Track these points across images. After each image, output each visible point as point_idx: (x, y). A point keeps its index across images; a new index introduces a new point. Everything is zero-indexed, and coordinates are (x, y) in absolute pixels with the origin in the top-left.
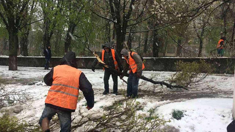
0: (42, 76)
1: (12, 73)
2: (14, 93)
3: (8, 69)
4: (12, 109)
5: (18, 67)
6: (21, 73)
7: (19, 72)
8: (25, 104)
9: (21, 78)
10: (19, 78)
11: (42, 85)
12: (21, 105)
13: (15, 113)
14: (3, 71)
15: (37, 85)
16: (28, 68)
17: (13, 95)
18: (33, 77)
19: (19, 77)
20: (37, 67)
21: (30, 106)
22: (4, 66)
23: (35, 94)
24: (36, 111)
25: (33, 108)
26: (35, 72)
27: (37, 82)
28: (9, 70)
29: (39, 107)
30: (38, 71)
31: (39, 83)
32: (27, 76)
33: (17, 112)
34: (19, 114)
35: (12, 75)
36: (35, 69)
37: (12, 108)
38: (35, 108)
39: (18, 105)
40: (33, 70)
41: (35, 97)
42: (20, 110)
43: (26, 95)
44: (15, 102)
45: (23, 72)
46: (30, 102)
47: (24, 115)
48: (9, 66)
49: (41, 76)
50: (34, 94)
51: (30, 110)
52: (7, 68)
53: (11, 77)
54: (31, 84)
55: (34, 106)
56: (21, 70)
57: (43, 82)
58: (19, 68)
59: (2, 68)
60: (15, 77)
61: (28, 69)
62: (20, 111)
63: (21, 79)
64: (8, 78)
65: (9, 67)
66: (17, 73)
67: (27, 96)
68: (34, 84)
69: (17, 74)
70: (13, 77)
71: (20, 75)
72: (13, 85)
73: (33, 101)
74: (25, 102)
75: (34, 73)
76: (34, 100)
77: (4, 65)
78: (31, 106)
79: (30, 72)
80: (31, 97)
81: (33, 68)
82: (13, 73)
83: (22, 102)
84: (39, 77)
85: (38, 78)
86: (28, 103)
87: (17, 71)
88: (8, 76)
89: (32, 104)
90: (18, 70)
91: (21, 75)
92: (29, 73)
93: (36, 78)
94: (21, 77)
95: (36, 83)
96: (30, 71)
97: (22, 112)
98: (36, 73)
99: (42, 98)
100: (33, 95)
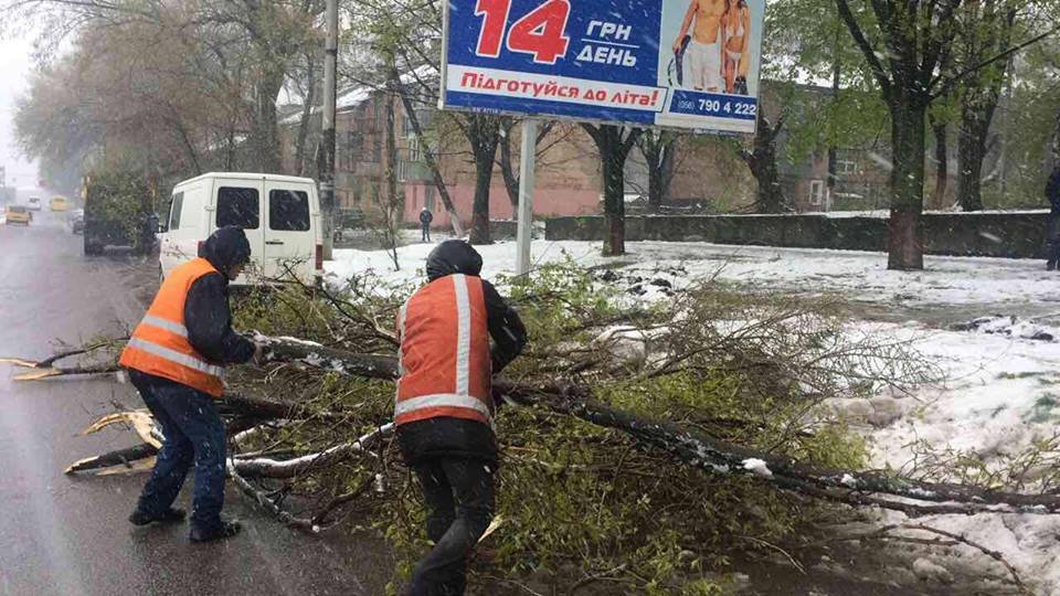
0: (1026, 295)
1: (897, 280)
2: (868, 348)
3: (886, 265)
4: (858, 409)
5: (924, 256)
6: (934, 283)
7: (928, 278)
8: (910, 398)
9: (930, 301)
10: (921, 302)
11: (1009, 332)
12: (896, 397)
13: (871, 427)
14: (867, 270)
15: (988, 332)
16: (969, 263)
17: (865, 356)
18: (980, 300)
19: (922, 296)
20: (1014, 258)
21: (929, 409)
22: (875, 253)
23: (957, 364)
24: (952, 429)
25: (941, 417)
26: (997, 278)
27: (989, 321)
28: (889, 268)
29: (967, 418)
30: (1014, 274)
31: (996, 324)
32: (961, 293)
33: (878, 422)
34: (884, 432)
35: (899, 287)
36: (1002, 265)
37: (860, 404)
38: (950, 420)
39: (883, 397)
40: (991, 269)
41: (954, 374)
42: (888, 416)
43: (918, 364)
44: (876, 385)
45: (943, 280)
46: (934, 393)
47: (901, 438)
48: (888, 254)
49: (1021, 296)
50: (953, 365)
51: (929, 422)
52: (883, 259)
53: (891, 296)
54: (962, 328)
55: (946, 411)
56: (937, 268)
57: (1013, 323)
58: (928, 261)
59: (865, 260)
60: (906, 298)
61: (972, 267)
62: (891, 421)
63: (929, 305)
64: (879, 298)
65: (890, 257)
66: (918, 280)
67: (924, 369)
68: (975, 326)
69: (917, 286)
70: (898, 297)
71: (927, 291)
72: (887, 326)
73: (946, 389)
74: (915, 389)
75: (989, 282)
76: (949, 385)
77: (876, 251)
78: (936, 408)
79: (974, 277)
80: (940, 376)
81: (994, 263)
82: (901, 279)
83: (902, 389)
84: (1008, 300)
85: (1003, 306)
86: (923, 395)
87: (919, 274)
88: (881, 292)
89: (939, 403)
90: (927, 270)
91: (933, 290)
92: (967, 283)
93: (995, 306)
94: (931, 296)
95: (985, 325)
96: (974, 275)
97: (897, 424)
98: (1000, 284)
99: (984, 385)
100: (950, 369)
